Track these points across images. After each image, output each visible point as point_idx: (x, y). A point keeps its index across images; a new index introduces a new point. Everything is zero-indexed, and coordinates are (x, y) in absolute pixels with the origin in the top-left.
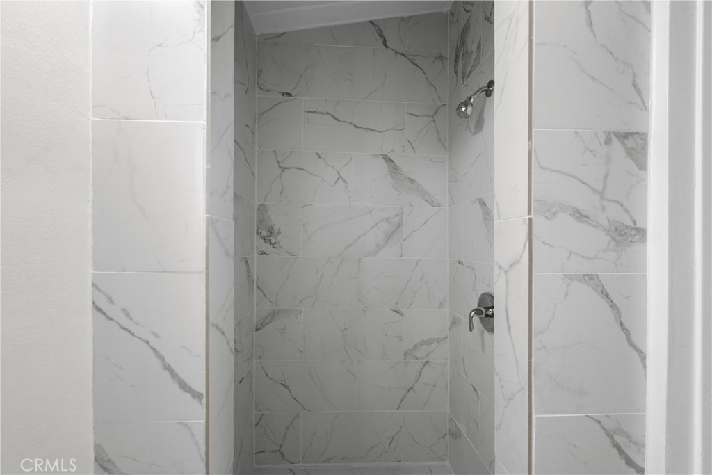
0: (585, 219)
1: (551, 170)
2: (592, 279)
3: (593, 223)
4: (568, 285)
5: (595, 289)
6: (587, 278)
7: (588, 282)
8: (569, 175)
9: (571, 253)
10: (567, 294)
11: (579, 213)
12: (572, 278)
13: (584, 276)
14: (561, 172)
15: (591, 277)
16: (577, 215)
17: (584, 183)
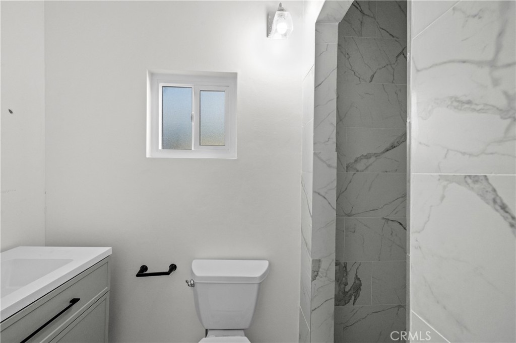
0: (466, 106)
1: (426, 69)
2: (477, 181)
3: (478, 108)
4: (445, 187)
5: (482, 196)
6: (469, 181)
7: (472, 185)
8: (445, 63)
9: (448, 150)
10: (443, 198)
11: (459, 101)
12: (449, 179)
13: (465, 177)
14: (436, 65)
15: (476, 179)
16: (455, 104)
17: (464, 62)
